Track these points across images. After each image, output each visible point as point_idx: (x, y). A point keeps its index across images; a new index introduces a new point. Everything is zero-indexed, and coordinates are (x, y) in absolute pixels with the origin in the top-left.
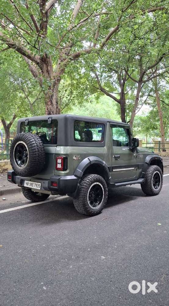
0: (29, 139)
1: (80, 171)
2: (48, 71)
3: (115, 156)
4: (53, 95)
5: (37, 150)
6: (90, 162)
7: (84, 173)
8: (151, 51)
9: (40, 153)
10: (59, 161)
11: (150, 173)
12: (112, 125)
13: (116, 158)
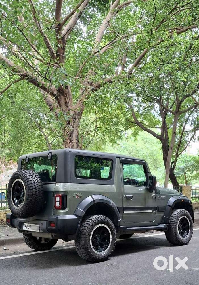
0: (26, 176)
1: (81, 211)
2: (66, 104)
3: (126, 196)
4: (73, 131)
5: (34, 187)
6: (94, 200)
7: (85, 213)
8: (180, 77)
9: (37, 191)
10: (58, 199)
11: (175, 217)
12: (122, 160)
13: (128, 199)
